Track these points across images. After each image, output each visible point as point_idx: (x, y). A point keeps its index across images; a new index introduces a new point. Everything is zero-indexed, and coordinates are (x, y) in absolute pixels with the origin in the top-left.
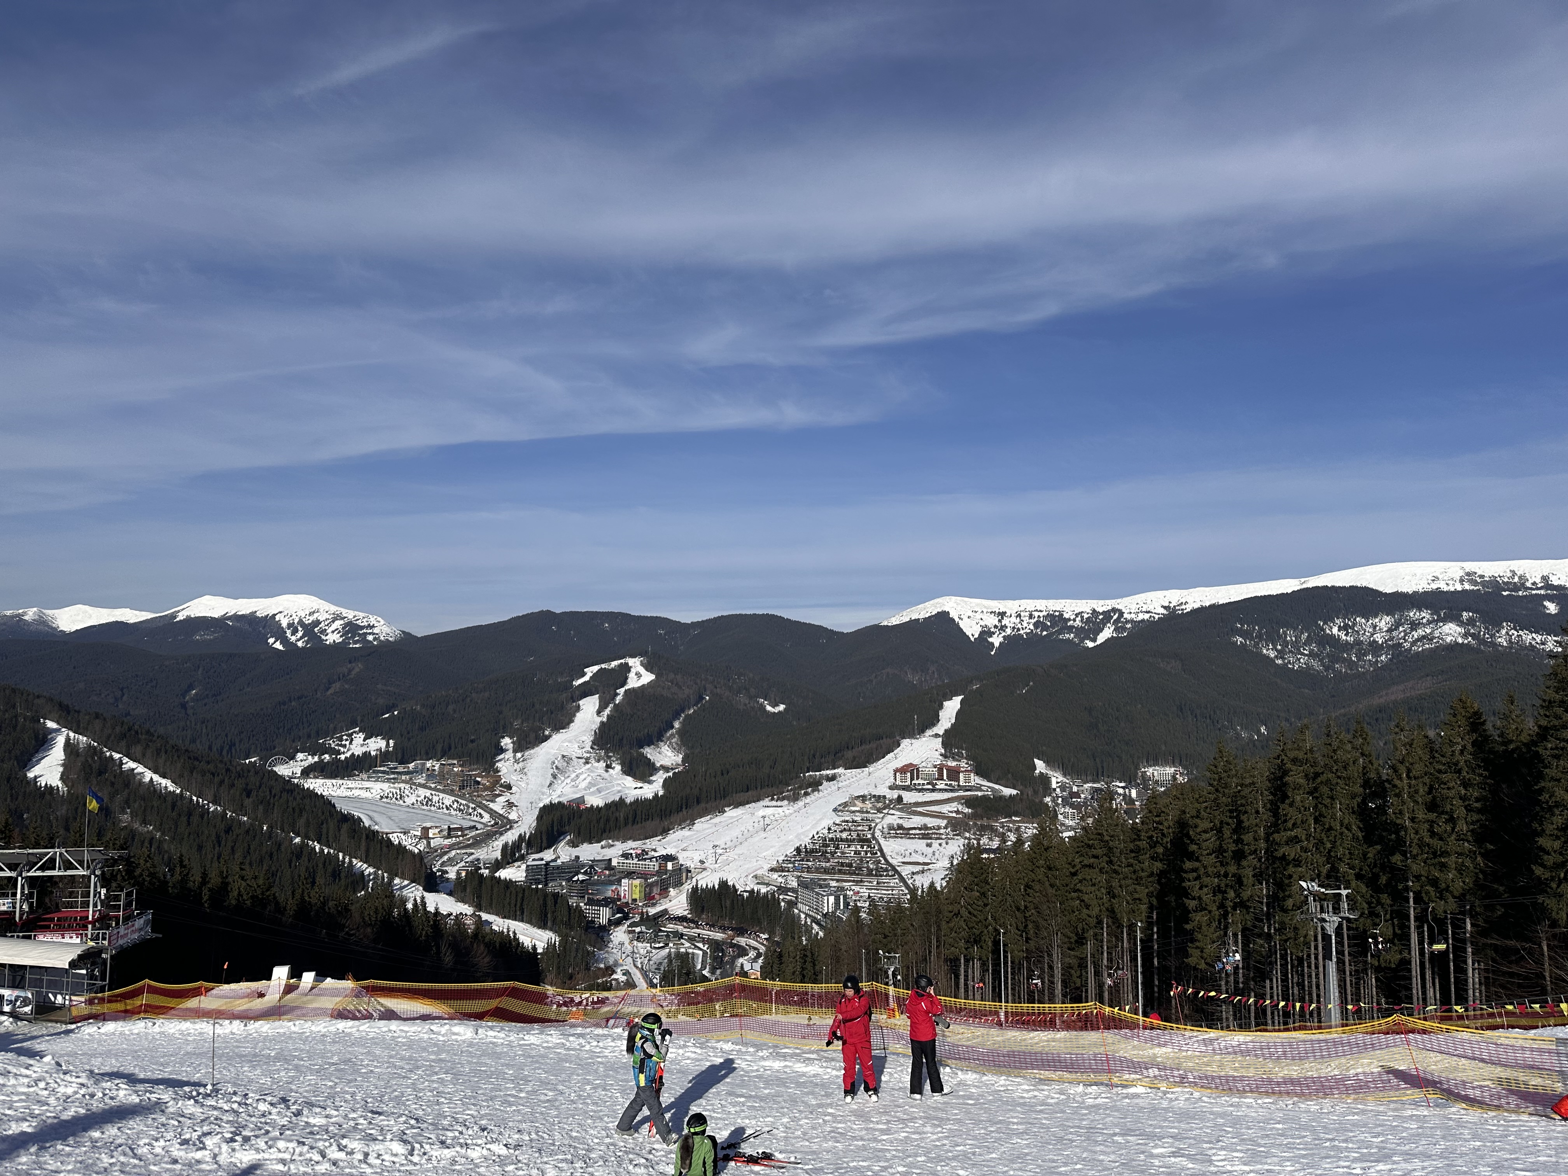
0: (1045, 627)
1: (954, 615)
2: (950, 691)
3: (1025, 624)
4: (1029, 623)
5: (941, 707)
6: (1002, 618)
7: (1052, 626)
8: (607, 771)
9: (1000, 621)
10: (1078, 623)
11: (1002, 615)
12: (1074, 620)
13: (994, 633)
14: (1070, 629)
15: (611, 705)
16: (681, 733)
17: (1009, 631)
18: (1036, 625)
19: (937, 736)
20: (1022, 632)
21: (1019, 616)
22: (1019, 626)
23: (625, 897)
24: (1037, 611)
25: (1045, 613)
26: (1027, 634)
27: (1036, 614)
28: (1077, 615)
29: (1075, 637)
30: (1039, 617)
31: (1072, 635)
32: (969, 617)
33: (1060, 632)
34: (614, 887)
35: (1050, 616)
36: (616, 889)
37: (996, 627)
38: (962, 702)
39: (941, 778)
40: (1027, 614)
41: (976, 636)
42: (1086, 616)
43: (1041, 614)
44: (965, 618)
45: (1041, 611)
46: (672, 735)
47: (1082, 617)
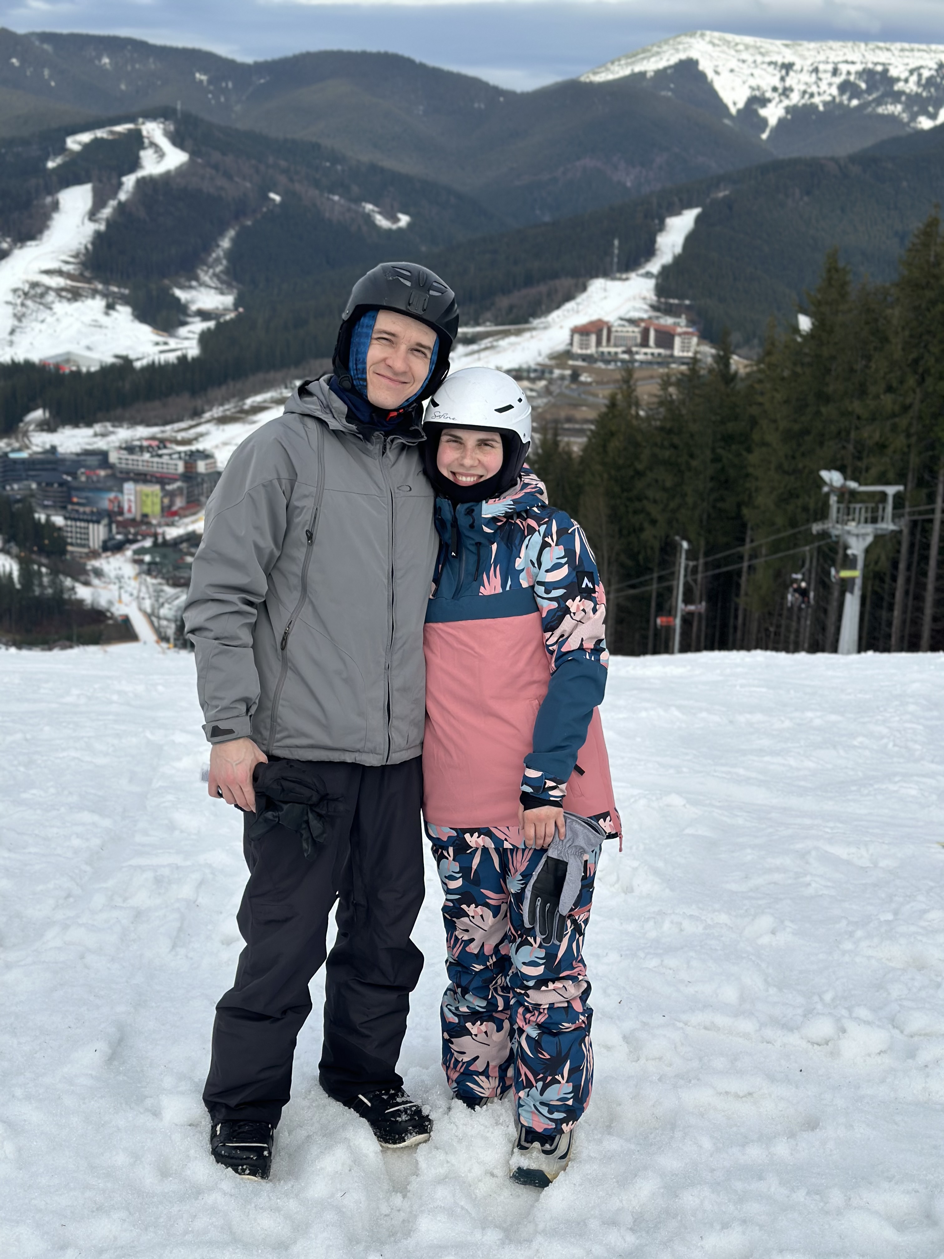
0: (855, 92)
1: (705, 66)
2: (681, 200)
3: (824, 86)
4: (830, 85)
5: (661, 227)
6: (787, 74)
7: (869, 91)
8: (107, 314)
9: (783, 79)
10: (912, 87)
11: (788, 67)
12: (906, 81)
13: (769, 101)
14: (897, 96)
15: (113, 203)
16: (232, 255)
17: (795, 99)
18: (844, 87)
19: (648, 275)
20: (817, 100)
21: (816, 70)
22: (814, 89)
23: (130, 510)
24: (846, 62)
25: (859, 67)
26: (825, 104)
27: (844, 68)
28: (911, 72)
29: (904, 111)
30: (849, 73)
31: (899, 108)
32: (732, 71)
33: (879, 102)
34: (112, 495)
35: (868, 74)
36: (116, 498)
37: (775, 89)
38: (699, 220)
39: (645, 343)
40: (830, 67)
41: (741, 105)
42: (926, 74)
43: (853, 69)
44: (725, 73)
45: (853, 63)
46: (218, 260)
47: (920, 75)
